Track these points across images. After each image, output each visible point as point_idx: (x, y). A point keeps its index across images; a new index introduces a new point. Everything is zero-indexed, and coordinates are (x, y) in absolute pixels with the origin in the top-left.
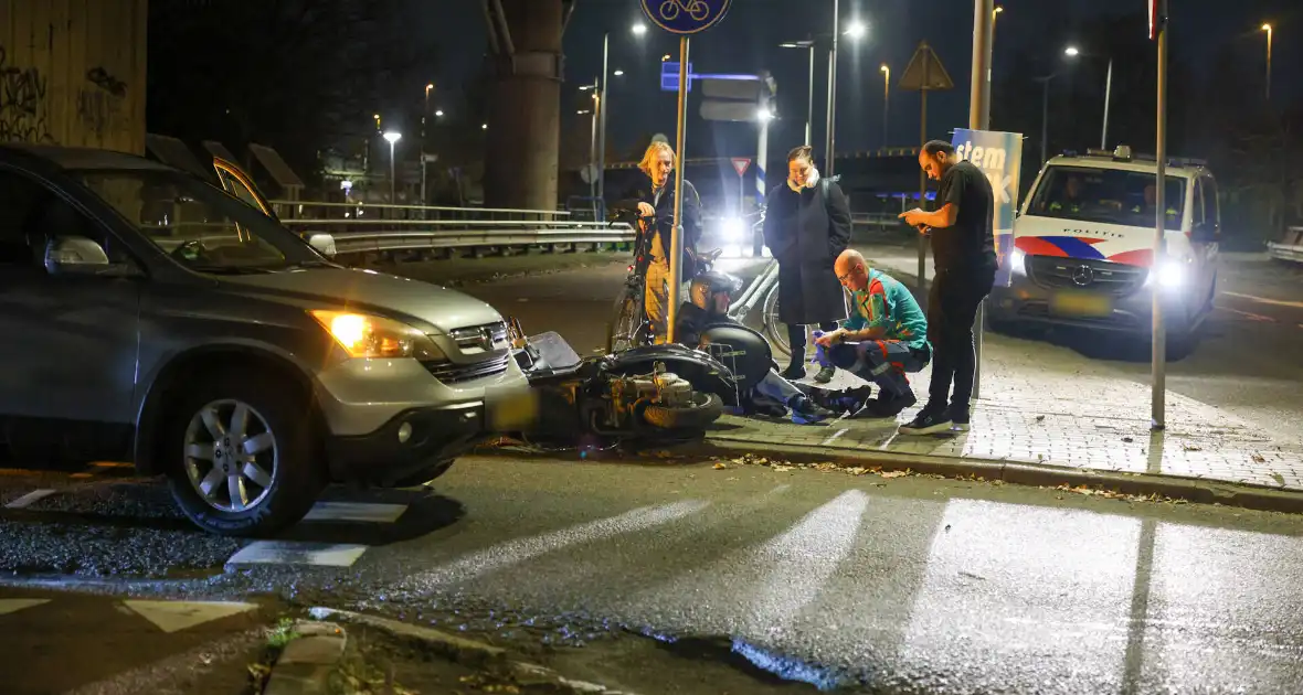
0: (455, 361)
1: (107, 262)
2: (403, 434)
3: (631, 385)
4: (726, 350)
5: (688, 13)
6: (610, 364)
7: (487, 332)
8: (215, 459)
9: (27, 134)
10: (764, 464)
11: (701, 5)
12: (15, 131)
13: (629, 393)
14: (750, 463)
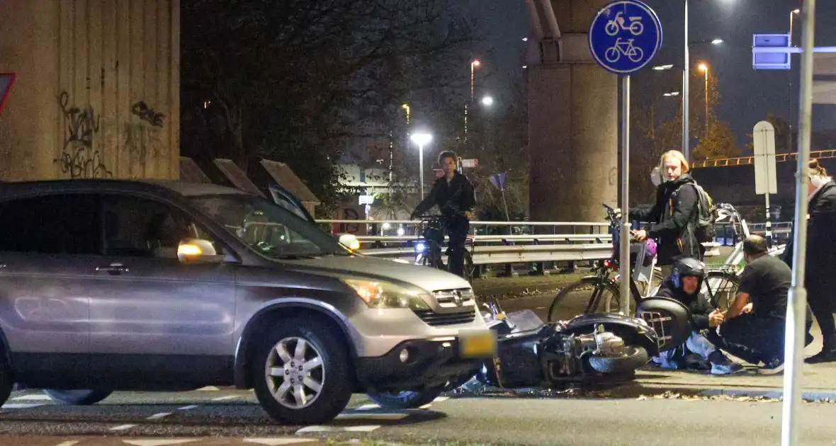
0: (437, 312)
1: (215, 254)
2: (403, 356)
3: (578, 342)
4: (655, 316)
5: (627, 56)
6: (562, 327)
7: (459, 294)
8: (285, 376)
9: (85, 165)
10: (678, 398)
11: (637, 51)
12: (76, 163)
13: (578, 347)
14: (667, 397)
